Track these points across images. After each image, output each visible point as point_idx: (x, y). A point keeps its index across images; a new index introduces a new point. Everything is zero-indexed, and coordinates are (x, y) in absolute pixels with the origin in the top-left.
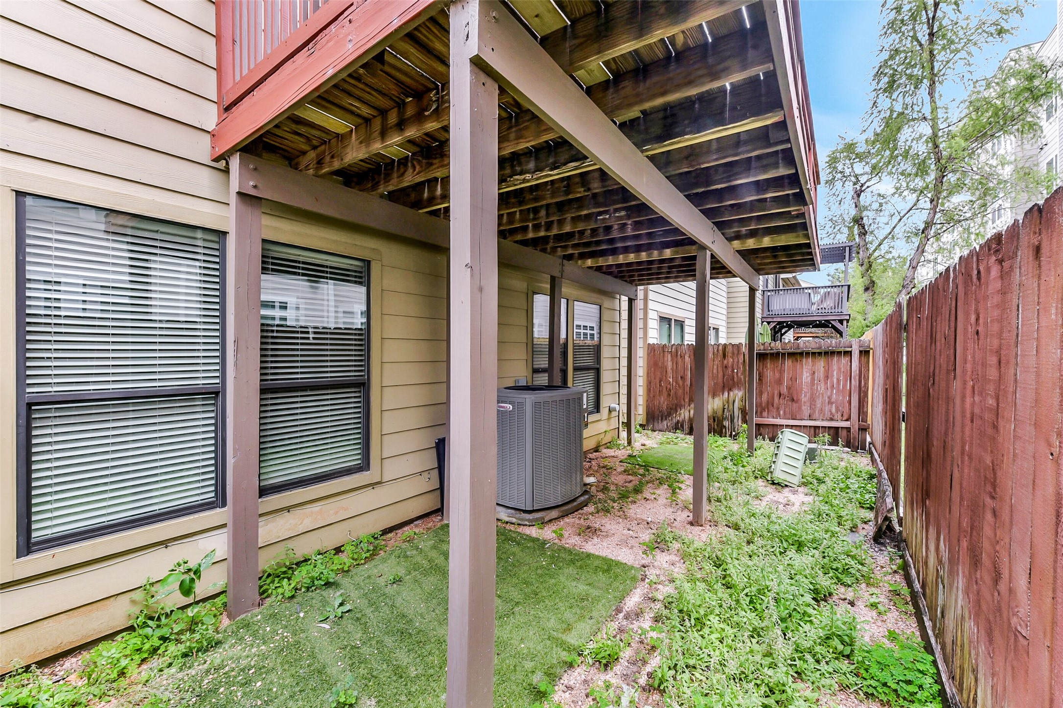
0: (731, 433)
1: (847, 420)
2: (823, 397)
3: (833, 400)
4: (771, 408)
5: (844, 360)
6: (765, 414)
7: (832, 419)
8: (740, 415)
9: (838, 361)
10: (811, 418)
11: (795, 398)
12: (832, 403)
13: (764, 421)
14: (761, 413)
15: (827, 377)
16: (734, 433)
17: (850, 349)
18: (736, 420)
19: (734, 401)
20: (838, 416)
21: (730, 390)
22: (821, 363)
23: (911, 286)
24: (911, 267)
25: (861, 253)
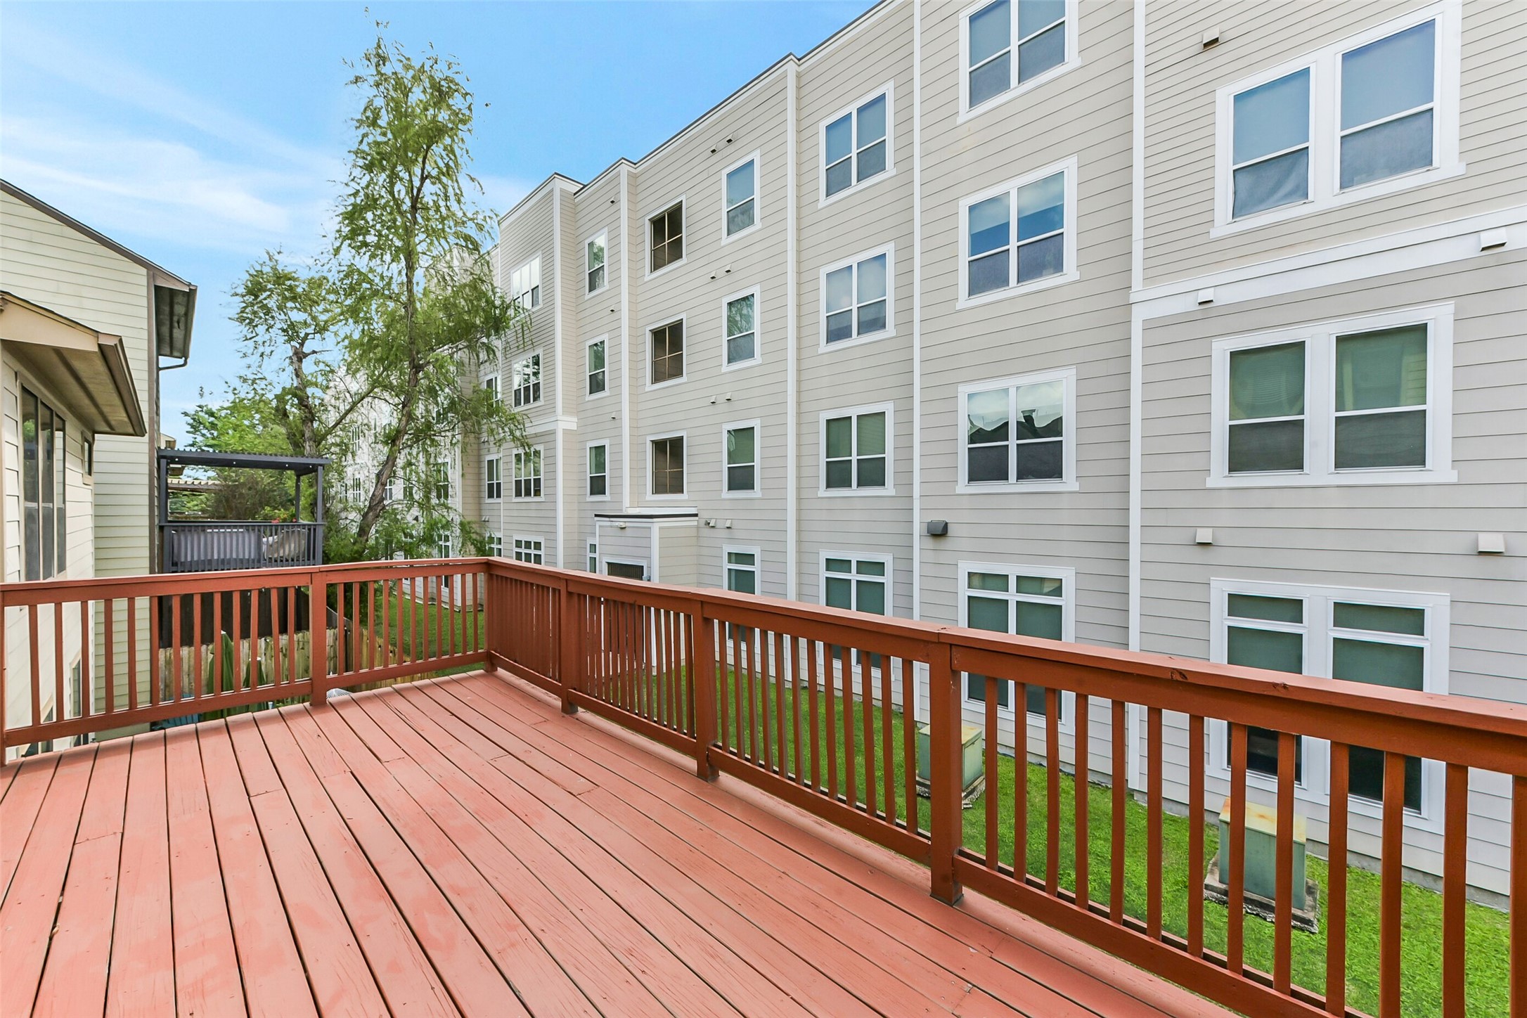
23: (380, 508)
24: (380, 483)
25: (308, 448)
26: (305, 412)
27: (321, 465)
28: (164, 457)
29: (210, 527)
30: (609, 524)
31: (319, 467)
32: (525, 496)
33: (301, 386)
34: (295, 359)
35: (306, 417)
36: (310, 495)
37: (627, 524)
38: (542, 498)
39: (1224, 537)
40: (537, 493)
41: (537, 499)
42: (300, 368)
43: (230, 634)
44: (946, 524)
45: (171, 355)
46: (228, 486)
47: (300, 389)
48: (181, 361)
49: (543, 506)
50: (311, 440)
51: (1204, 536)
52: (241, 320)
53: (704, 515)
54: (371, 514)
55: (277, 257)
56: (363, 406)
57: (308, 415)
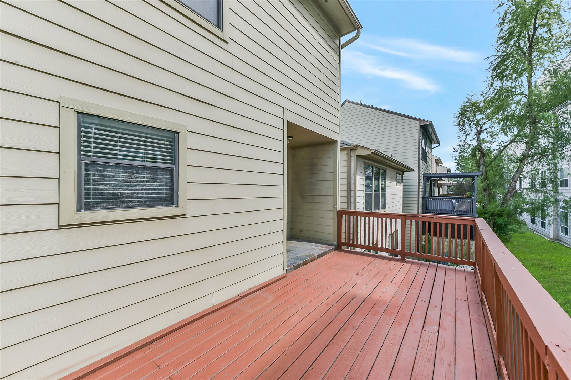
23: (513, 192)
24: (513, 181)
25: (481, 168)
26: (480, 154)
27: (476, 175)
28: (425, 176)
29: (444, 199)
31: (476, 176)
32: (565, 187)
33: (479, 144)
34: (477, 134)
35: (481, 156)
36: (481, 187)
42: (479, 137)
43: (430, 234)
45: (435, 144)
46: (459, 183)
47: (479, 145)
48: (438, 145)
50: (483, 165)
52: (459, 125)
54: (509, 195)
55: (471, 98)
56: (512, 146)
57: (481, 155)
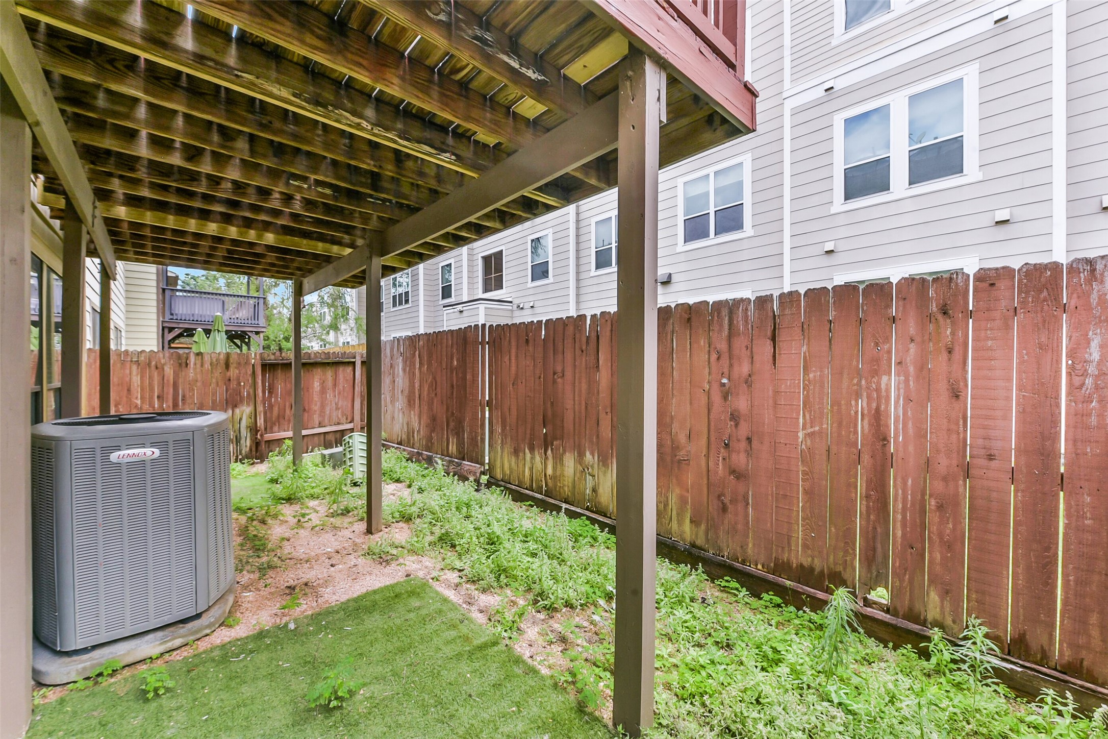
0: (237, 457)
1: (350, 422)
2: (331, 405)
3: (339, 406)
4: (281, 420)
5: (349, 369)
6: (276, 428)
7: (339, 424)
8: (249, 435)
9: (344, 370)
10: (320, 426)
11: (306, 408)
12: (339, 409)
13: (274, 436)
14: (271, 428)
15: (335, 385)
16: (240, 457)
17: (354, 360)
18: (243, 441)
19: (241, 419)
20: (344, 420)
21: (235, 406)
22: (329, 373)
30: (452, 310)
32: (399, 306)
37: (464, 308)
38: (410, 305)
39: (841, 246)
40: (407, 301)
41: (407, 306)
44: (670, 274)
49: (410, 310)
51: (829, 246)
53: (516, 302)
